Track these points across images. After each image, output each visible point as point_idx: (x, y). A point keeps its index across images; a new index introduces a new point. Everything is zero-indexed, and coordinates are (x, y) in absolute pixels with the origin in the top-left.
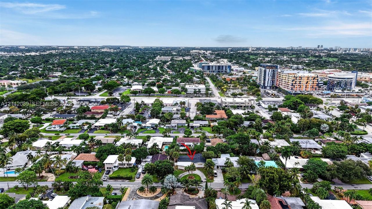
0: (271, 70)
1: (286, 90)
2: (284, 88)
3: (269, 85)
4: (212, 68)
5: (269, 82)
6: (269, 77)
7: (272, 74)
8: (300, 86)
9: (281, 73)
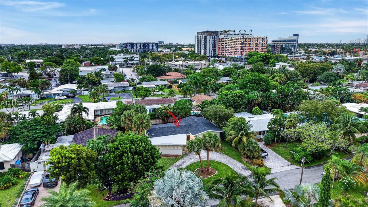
0: (211, 36)
1: (233, 57)
2: (230, 56)
3: (210, 55)
4: (136, 46)
5: (211, 51)
6: (210, 45)
7: (213, 41)
8: (250, 49)
9: (224, 39)
